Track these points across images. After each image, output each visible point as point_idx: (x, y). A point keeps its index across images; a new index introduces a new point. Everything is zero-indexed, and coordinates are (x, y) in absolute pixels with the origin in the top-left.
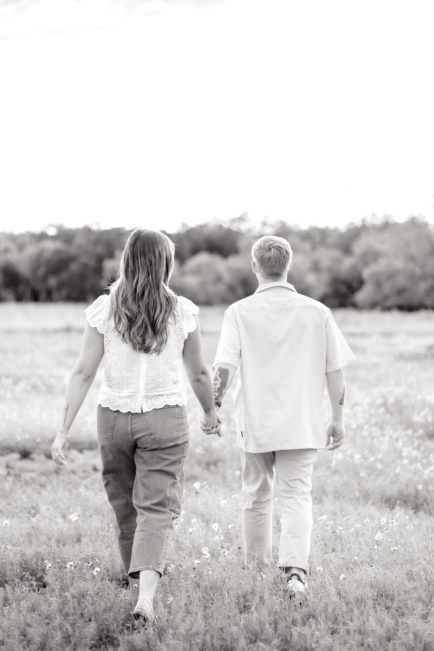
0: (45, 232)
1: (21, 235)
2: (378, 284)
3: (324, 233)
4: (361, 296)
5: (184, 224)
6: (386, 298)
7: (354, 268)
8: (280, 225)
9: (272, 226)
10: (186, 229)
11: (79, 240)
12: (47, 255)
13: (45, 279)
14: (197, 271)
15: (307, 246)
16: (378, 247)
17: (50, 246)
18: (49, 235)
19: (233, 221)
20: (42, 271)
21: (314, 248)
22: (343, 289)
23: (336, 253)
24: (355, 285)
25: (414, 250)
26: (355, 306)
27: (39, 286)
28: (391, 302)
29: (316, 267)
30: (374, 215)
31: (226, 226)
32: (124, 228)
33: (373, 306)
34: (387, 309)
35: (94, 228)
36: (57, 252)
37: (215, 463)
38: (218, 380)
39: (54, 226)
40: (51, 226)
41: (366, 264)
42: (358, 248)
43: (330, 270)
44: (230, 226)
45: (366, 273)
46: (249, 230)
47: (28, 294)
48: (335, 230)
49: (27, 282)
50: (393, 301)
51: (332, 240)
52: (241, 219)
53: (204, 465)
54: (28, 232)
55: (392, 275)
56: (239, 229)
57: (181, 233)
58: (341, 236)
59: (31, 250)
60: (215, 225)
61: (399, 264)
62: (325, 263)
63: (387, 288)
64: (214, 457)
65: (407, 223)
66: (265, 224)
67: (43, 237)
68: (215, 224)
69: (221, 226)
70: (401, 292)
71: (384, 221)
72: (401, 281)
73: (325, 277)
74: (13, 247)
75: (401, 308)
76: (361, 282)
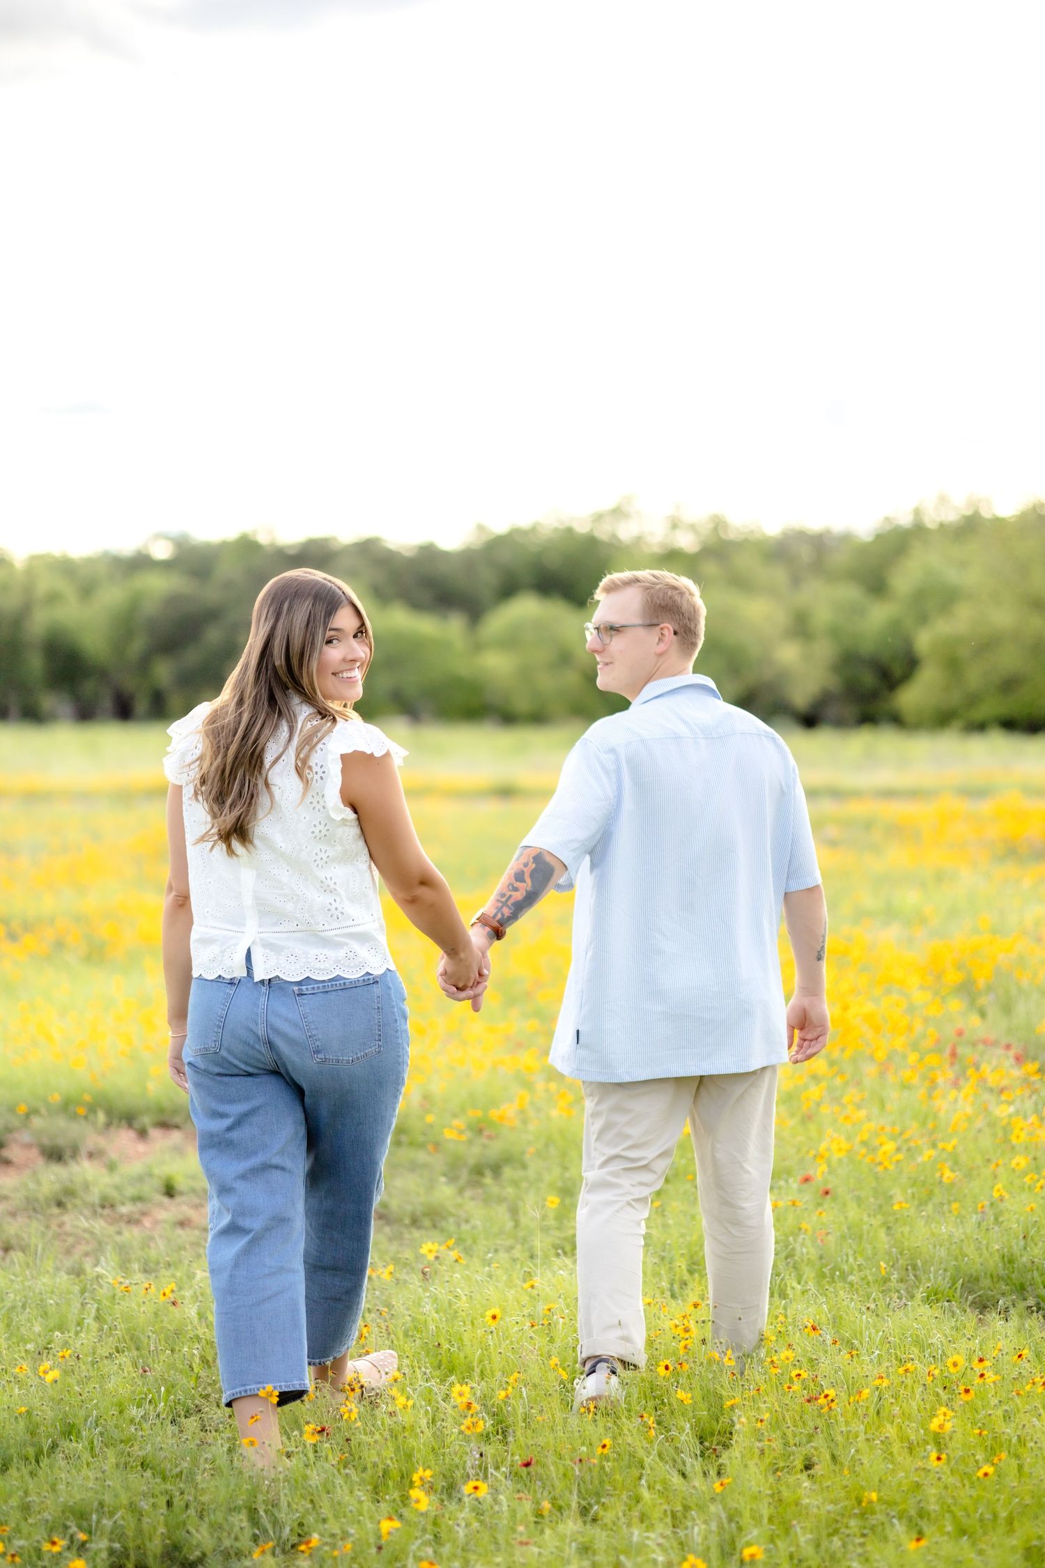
0: (145, 552)
1: (90, 561)
2: (953, 665)
3: (820, 544)
4: (910, 697)
5: (481, 528)
6: (973, 700)
7: (895, 626)
8: (711, 526)
9: (693, 527)
10: (484, 538)
11: (227, 570)
12: (150, 608)
13: (144, 664)
14: (510, 641)
15: (779, 575)
16: (953, 576)
17: (157, 586)
18: (154, 559)
19: (599, 518)
20: (138, 646)
21: (796, 581)
22: (868, 679)
23: (850, 593)
24: (897, 671)
26: (897, 721)
27: (129, 683)
28: (986, 710)
29: (801, 628)
30: (943, 500)
31: (582, 528)
32: (335, 539)
33: (942, 720)
34: (979, 727)
35: (263, 539)
36: (173, 600)
37: (496, 1170)
38: (525, 882)
39: (167, 538)
40: (159, 536)
41: (923, 619)
42: (904, 579)
43: (834, 632)
44: (592, 530)
45: (924, 641)
46: (639, 540)
47: (107, 703)
48: (846, 538)
49: (102, 674)
50: (990, 708)
51: (840, 559)
52: (618, 513)
53: (464, 1175)
54: (106, 554)
55: (988, 645)
56: (614, 536)
57: (473, 547)
58: (863, 550)
59: (112, 596)
60: (556, 529)
61: (1003, 617)
62: (823, 616)
63: (975, 677)
64: (495, 1149)
65: (1023, 517)
66: (675, 525)
67: (140, 563)
68: (556, 525)
69: (570, 531)
70: (1009, 685)
71: (969, 513)
72: (1009, 660)
73: (824, 651)
74: (67, 589)
75: (1010, 725)
76: (911, 664)
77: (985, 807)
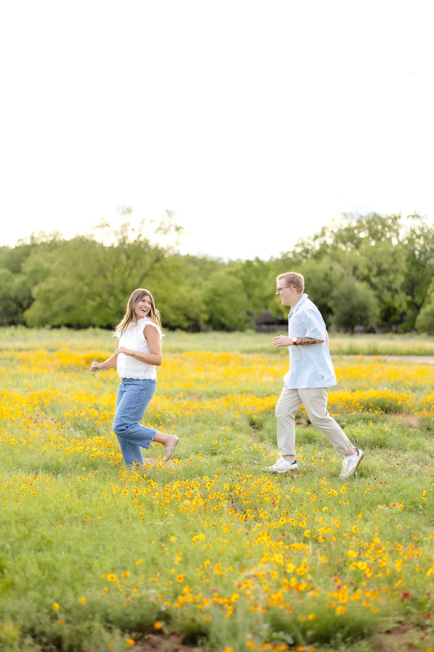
6: (55, 315)
7: (25, 285)
22: (14, 307)
23: (7, 272)
24: (25, 303)
25: (82, 268)
26: (25, 324)
28: (60, 320)
30: (42, 232)
33: (42, 323)
41: (36, 283)
42: (28, 267)
45: (35, 291)
48: (6, 248)
51: (2, 257)
55: (61, 293)
58: (12, 253)
63: (55, 306)
65: (74, 241)
70: (69, 309)
72: (69, 299)
75: (69, 326)
76: (31, 300)
77: (55, 354)
